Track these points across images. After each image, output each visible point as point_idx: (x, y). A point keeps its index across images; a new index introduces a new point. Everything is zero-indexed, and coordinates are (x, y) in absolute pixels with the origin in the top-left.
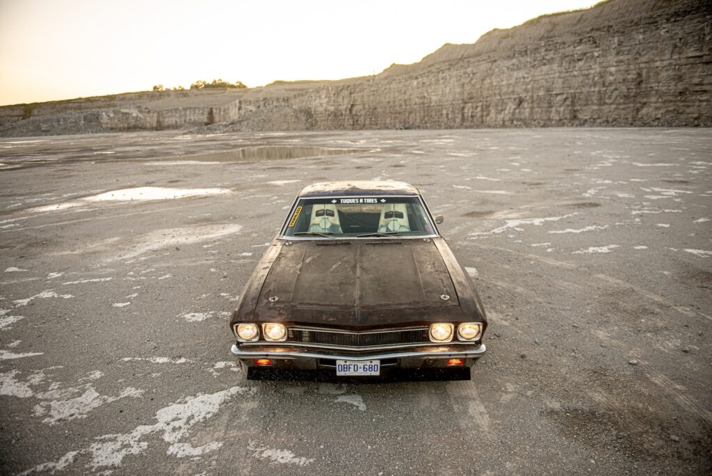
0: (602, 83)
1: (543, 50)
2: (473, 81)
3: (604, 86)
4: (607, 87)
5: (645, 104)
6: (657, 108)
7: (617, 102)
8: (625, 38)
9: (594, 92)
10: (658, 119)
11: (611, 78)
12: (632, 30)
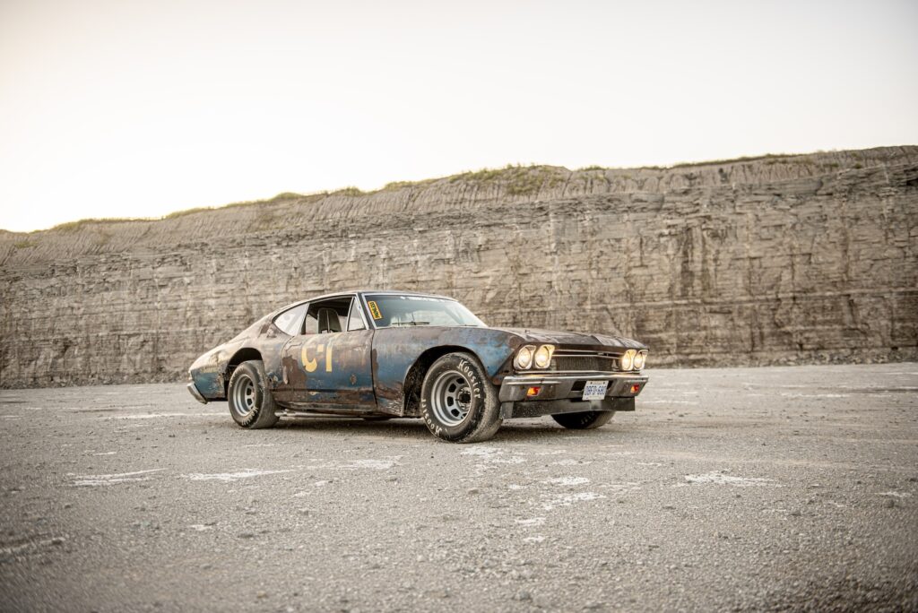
0: (197, 320)
3: (200, 326)
4: (205, 326)
8: (226, 262)
9: (187, 332)
11: (211, 314)
12: (235, 252)
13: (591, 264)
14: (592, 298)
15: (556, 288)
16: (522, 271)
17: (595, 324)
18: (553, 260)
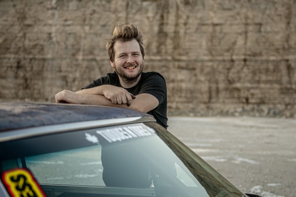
13: (84, 20)
14: (84, 50)
15: (54, 39)
16: (28, 22)
17: (85, 72)
18: (53, 15)
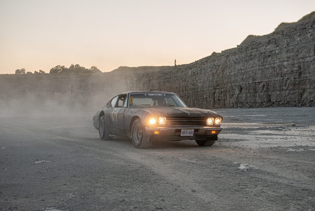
0: (280, 74)
1: (250, 49)
2: (218, 71)
3: (281, 77)
4: (283, 77)
5: (304, 90)
6: (310, 93)
7: (289, 88)
8: (290, 40)
9: (277, 81)
10: (312, 101)
11: (285, 70)
12: (295, 34)
